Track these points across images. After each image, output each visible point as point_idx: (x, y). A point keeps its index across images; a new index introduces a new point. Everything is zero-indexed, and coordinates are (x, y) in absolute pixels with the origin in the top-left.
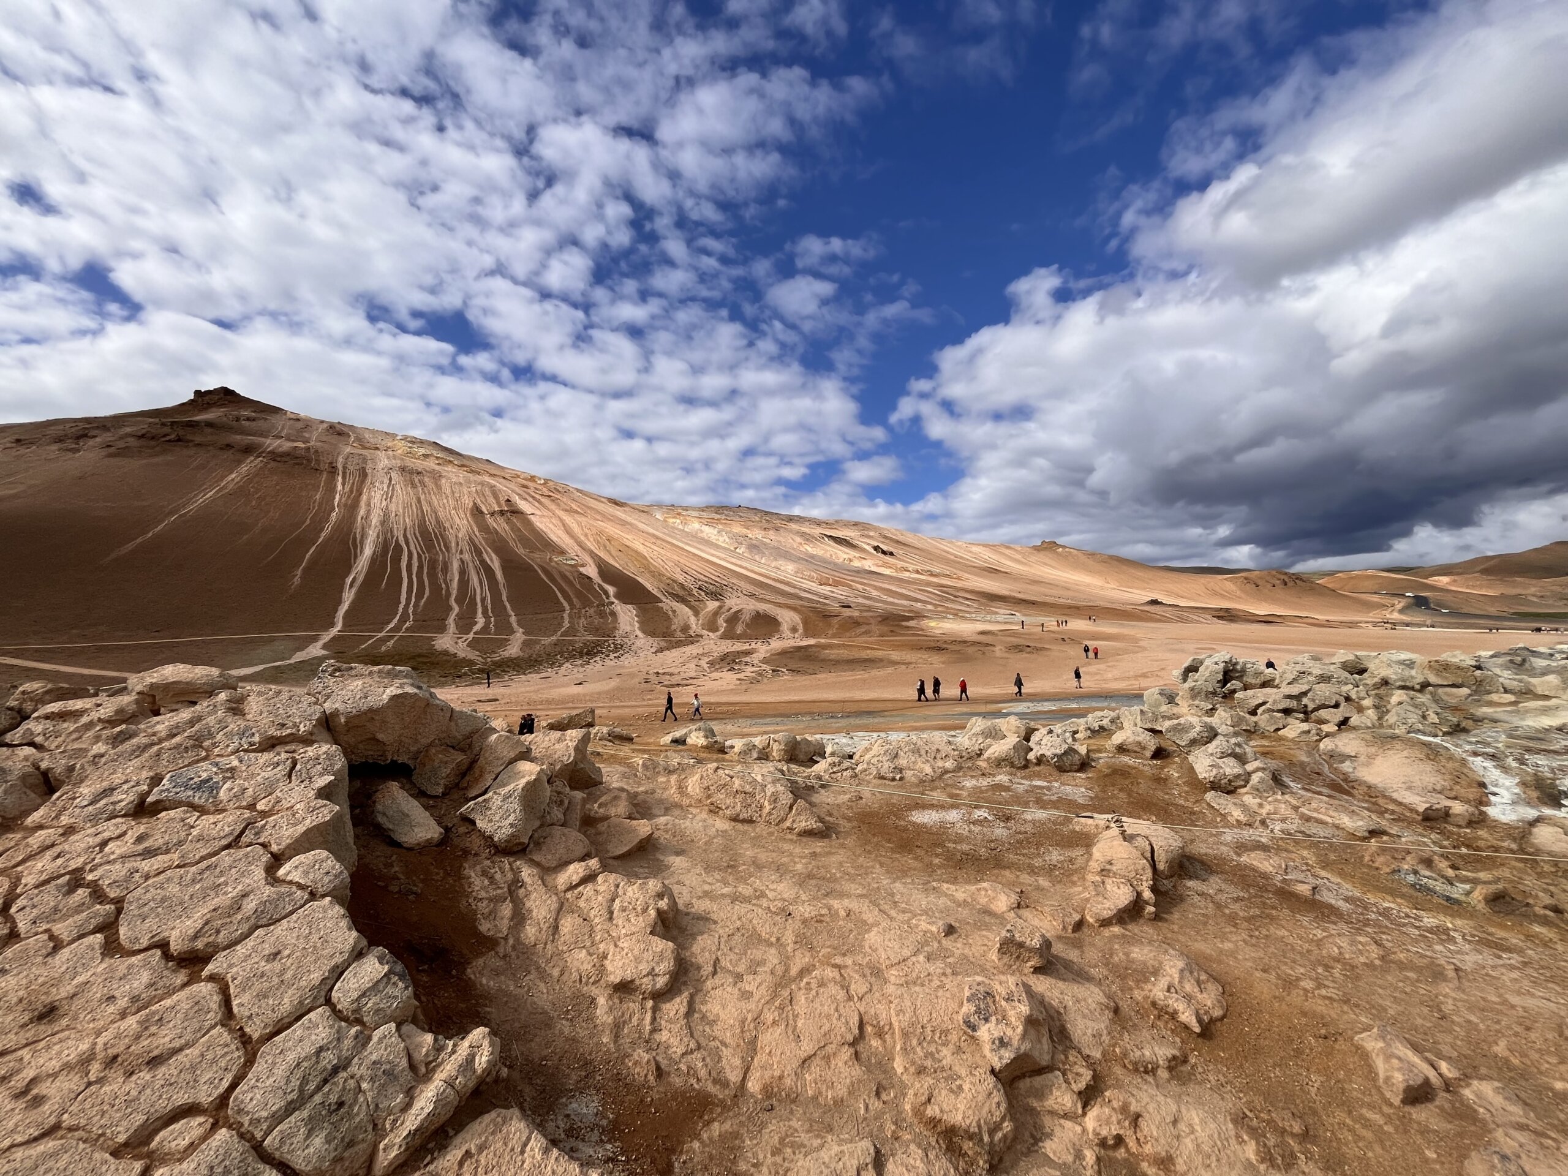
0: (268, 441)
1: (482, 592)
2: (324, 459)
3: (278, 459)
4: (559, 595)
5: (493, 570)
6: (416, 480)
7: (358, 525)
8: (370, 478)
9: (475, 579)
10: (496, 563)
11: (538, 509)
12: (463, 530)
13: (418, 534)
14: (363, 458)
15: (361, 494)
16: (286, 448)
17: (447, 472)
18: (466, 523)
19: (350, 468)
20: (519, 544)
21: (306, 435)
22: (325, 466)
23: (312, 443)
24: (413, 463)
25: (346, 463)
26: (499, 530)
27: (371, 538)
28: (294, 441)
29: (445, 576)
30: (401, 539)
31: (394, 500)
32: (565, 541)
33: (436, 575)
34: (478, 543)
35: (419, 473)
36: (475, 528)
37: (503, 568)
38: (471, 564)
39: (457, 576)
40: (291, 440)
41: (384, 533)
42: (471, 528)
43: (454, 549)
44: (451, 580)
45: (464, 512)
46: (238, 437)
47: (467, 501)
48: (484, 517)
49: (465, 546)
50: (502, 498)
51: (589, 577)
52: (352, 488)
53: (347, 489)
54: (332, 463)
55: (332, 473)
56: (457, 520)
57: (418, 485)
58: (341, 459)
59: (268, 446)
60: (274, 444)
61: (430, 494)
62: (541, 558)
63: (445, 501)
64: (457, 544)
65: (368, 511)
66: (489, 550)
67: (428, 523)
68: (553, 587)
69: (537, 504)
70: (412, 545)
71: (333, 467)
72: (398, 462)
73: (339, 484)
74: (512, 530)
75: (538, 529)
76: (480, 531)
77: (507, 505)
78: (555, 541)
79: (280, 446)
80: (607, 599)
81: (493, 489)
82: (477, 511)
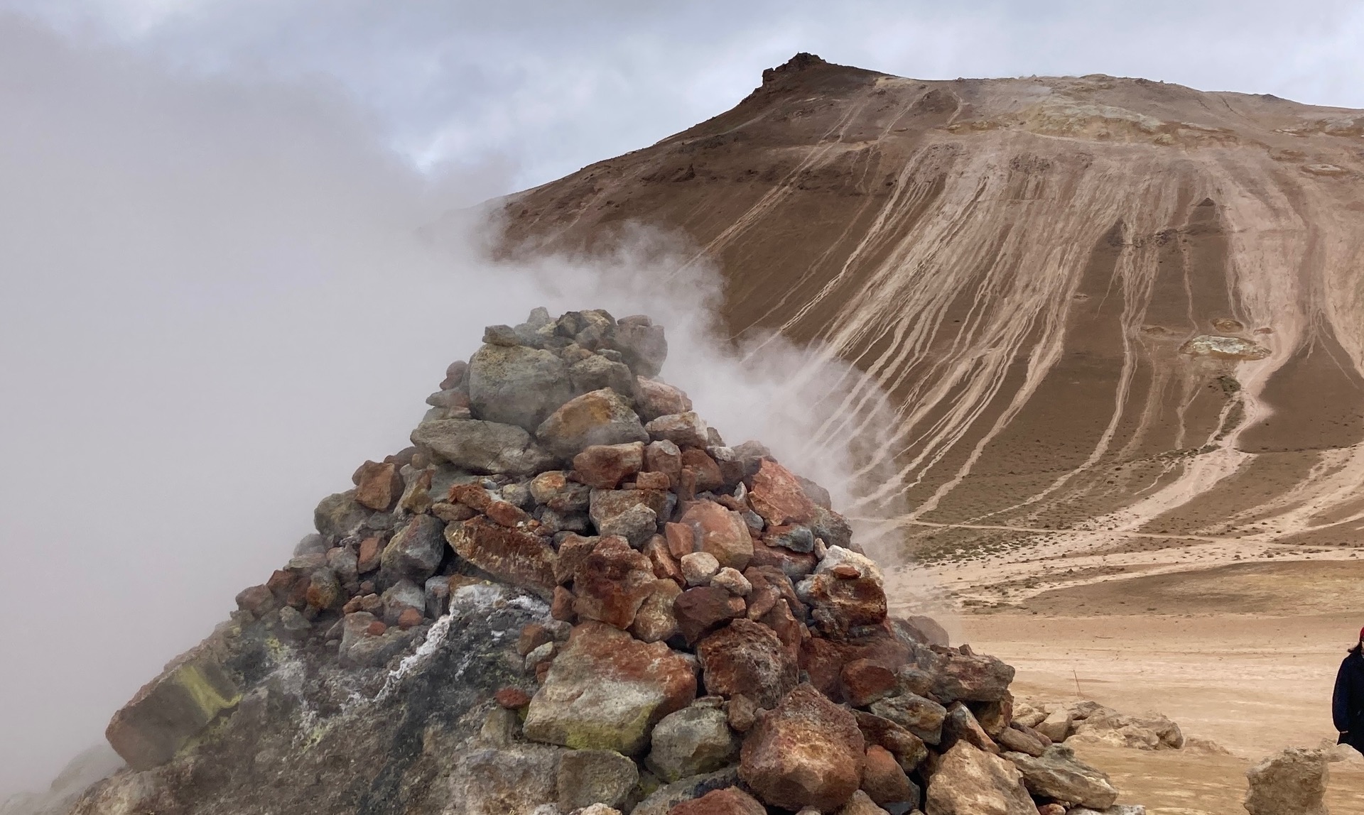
0: (813, 150)
1: (954, 428)
2: (883, 169)
3: (809, 184)
4: (1111, 431)
5: (1023, 380)
6: (1032, 185)
7: (855, 301)
8: (942, 195)
9: (971, 399)
10: (1047, 363)
11: (1276, 213)
12: (1046, 291)
13: (944, 310)
14: (952, 153)
15: (904, 234)
16: (831, 159)
17: (1108, 152)
18: (1066, 272)
19: (920, 179)
20: (1143, 314)
21: (880, 123)
22: (878, 183)
23: (881, 138)
24: (1048, 144)
25: (917, 170)
26: (1126, 283)
27: (854, 326)
28: (853, 141)
29: (920, 396)
30: (905, 323)
31: (957, 239)
32: (1275, 293)
33: (906, 393)
34: (1050, 318)
35: (1045, 167)
36: (1076, 282)
37: (1054, 373)
38: (990, 369)
39: (941, 396)
40: (849, 140)
41: (884, 313)
42: (1068, 284)
43: (989, 336)
44: (924, 405)
45: (1082, 247)
46: (773, 152)
47: (1106, 220)
48: (1117, 253)
49: (1017, 327)
50: (1197, 198)
51: (1235, 387)
52: (898, 223)
53: (888, 227)
54: (892, 175)
55: (882, 197)
56: (1052, 269)
57: (1028, 195)
58: (912, 164)
59: (809, 160)
60: (819, 154)
61: (1038, 213)
62: (1166, 343)
63: (1060, 225)
64: (1005, 324)
65: (894, 269)
66: (1062, 332)
67: (985, 282)
68: (1118, 413)
69: (1282, 201)
70: (914, 334)
71: (890, 184)
72: (1018, 147)
73: (881, 219)
74: (1160, 278)
75: (1230, 270)
76: (1080, 289)
77: (1198, 215)
78: (1244, 298)
79: (826, 156)
80: (1217, 438)
81: (1187, 180)
82: (1113, 239)
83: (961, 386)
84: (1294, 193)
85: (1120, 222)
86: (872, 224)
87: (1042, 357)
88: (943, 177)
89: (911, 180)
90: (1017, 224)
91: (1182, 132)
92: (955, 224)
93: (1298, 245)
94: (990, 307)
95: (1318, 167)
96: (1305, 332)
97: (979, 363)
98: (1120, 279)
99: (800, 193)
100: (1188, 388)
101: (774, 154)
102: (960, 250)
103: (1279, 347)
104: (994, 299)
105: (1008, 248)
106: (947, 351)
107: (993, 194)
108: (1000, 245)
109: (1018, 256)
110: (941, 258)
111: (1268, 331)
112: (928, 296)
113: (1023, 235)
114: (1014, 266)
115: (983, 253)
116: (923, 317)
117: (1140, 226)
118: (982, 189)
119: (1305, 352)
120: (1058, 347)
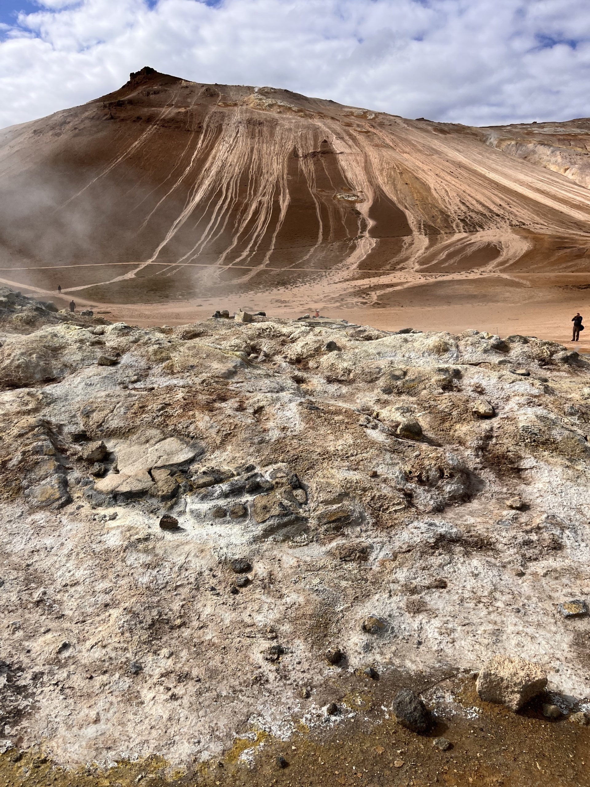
0: (163, 110)
1: (261, 229)
2: (196, 121)
3: (166, 125)
4: (321, 230)
5: (280, 210)
6: (257, 131)
7: (201, 176)
8: (223, 133)
9: (262, 218)
10: (286, 203)
11: (350, 147)
12: (276, 174)
13: (239, 181)
14: (223, 116)
15: (212, 149)
16: (172, 114)
17: (284, 119)
18: (280, 166)
19: (212, 126)
20: (315, 184)
21: (189, 100)
22: (195, 127)
23: (191, 107)
24: (259, 114)
25: (210, 122)
26: (304, 172)
27: (204, 187)
28: (180, 107)
29: (242, 217)
30: (225, 186)
31: (233, 152)
32: (359, 177)
33: (236, 215)
34: (281, 185)
35: (260, 124)
36: (286, 171)
37: (290, 207)
38: (265, 205)
39: (250, 216)
40: (177, 107)
41: (215, 182)
42: (283, 172)
43: (260, 192)
44: (244, 220)
45: (283, 157)
46: (146, 109)
47: (290, 146)
48: (298, 160)
49: (270, 189)
50: (320, 140)
51: (358, 213)
52: (208, 143)
53: (204, 146)
54: (200, 123)
55: (199, 132)
56: (275, 165)
57: (257, 135)
58: (207, 119)
59: (163, 114)
60: (167, 112)
61: (263, 143)
62: (327, 196)
63: (272, 148)
64: (265, 187)
65: (212, 163)
66: (287, 191)
67: (251, 170)
68: (321, 223)
69: (351, 142)
70: (230, 191)
71: (200, 127)
72: (248, 115)
73: (200, 142)
74: (316, 170)
75: (340, 168)
76: (288, 174)
77: (322, 146)
78: (349, 179)
79: (170, 113)
80: (361, 233)
81: (316, 132)
82: (294, 155)
83: (257, 213)
84: (354, 139)
85: (295, 148)
86: (197, 144)
87: (284, 201)
88: (221, 125)
89: (208, 126)
90: (256, 146)
91: (307, 112)
92: (231, 145)
93: (361, 158)
94: (256, 180)
95: (359, 129)
96: (375, 192)
97: (260, 203)
98: (302, 170)
99: (162, 129)
100: (342, 214)
101: (146, 111)
102: (236, 157)
103: (367, 197)
104: (256, 177)
105: (255, 156)
106: (246, 198)
107: (243, 134)
108: (252, 155)
109: (260, 159)
110: (230, 159)
111: (361, 192)
112: (230, 175)
113: (259, 151)
114: (260, 164)
115: (246, 158)
116: (231, 183)
117: (303, 149)
118: (238, 132)
119: (377, 200)
120: (288, 196)
